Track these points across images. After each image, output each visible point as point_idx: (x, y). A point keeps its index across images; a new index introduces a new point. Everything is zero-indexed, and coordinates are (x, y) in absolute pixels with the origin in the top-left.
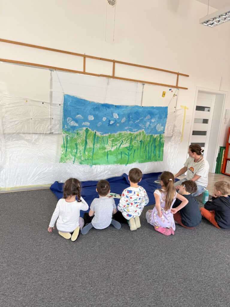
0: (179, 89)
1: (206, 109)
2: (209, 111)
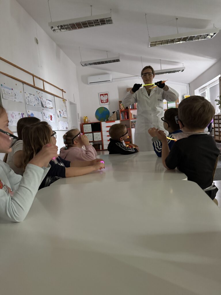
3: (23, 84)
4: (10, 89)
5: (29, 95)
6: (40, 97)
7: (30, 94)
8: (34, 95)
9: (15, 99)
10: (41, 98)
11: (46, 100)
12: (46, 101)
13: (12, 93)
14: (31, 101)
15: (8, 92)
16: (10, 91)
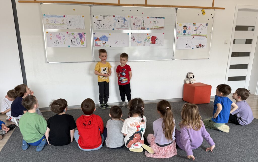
0: (216, 10)
1: (249, 28)
2: (253, 30)
3: (90, 6)
4: (61, 17)
5: (101, 18)
6: (129, 16)
7: (104, 16)
8: (114, 16)
9: (68, 27)
10: (132, 17)
11: (148, 18)
12: (145, 19)
13: (63, 21)
14: (105, 25)
15: (55, 21)
16: (60, 20)
